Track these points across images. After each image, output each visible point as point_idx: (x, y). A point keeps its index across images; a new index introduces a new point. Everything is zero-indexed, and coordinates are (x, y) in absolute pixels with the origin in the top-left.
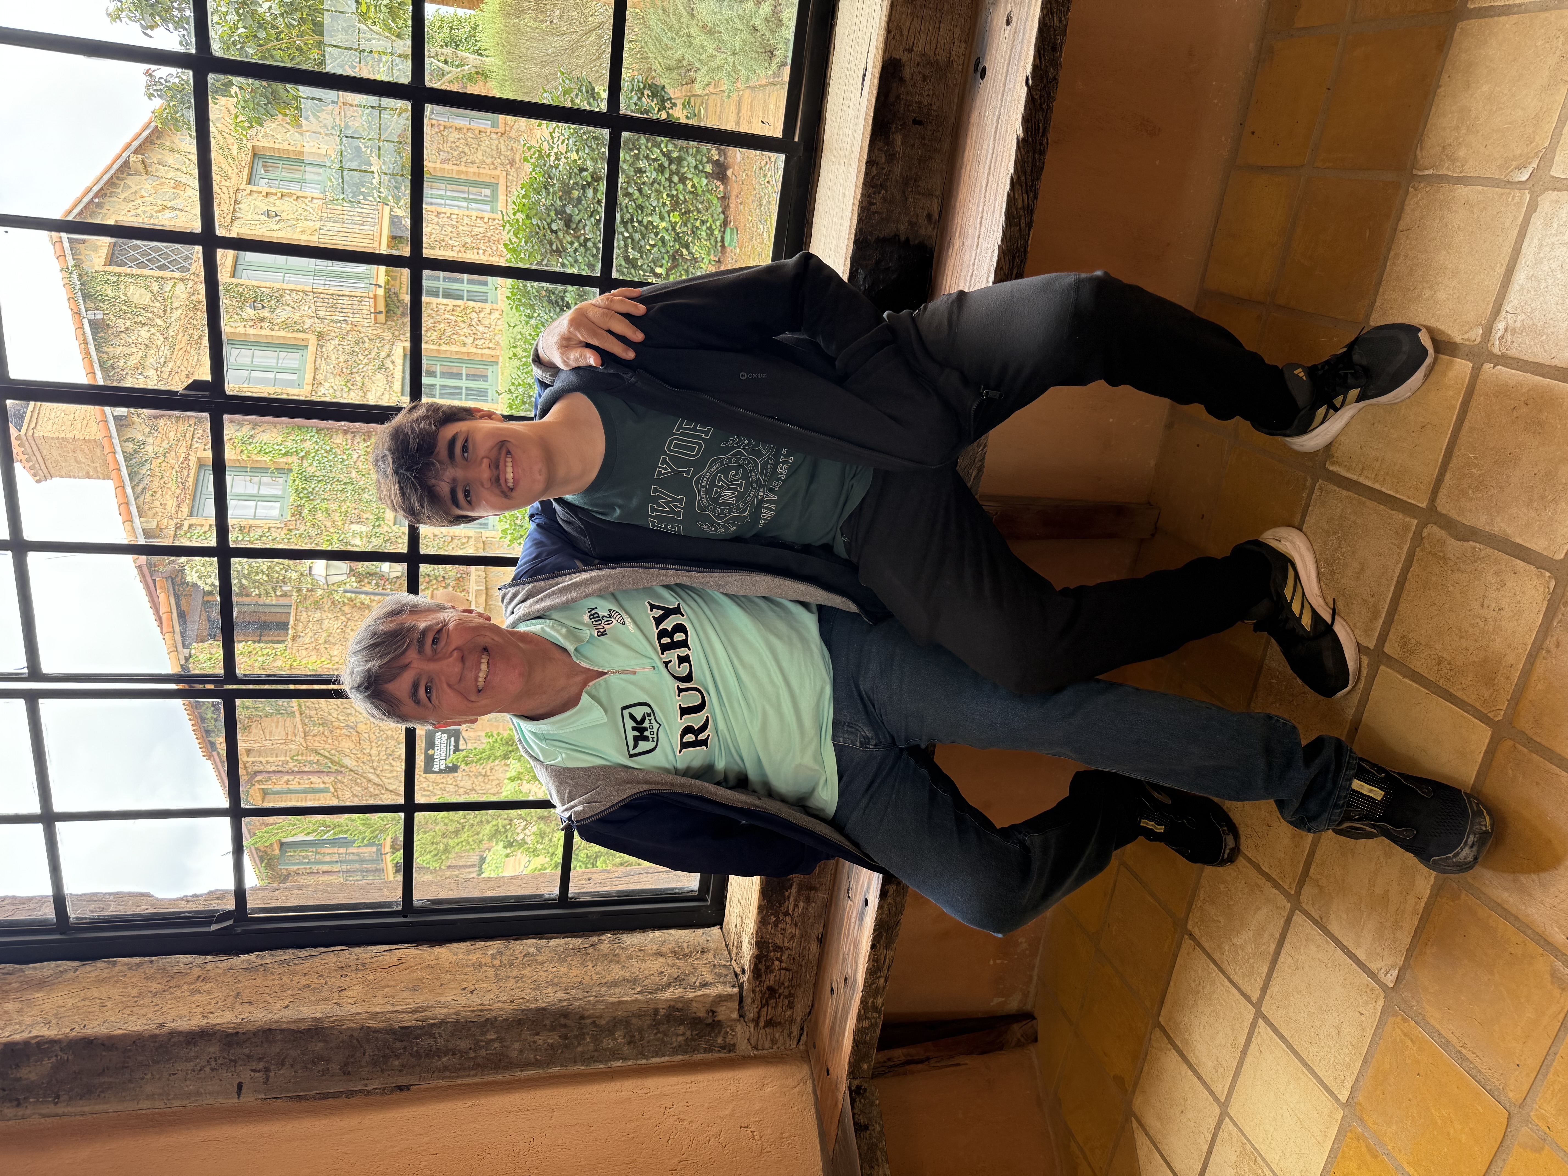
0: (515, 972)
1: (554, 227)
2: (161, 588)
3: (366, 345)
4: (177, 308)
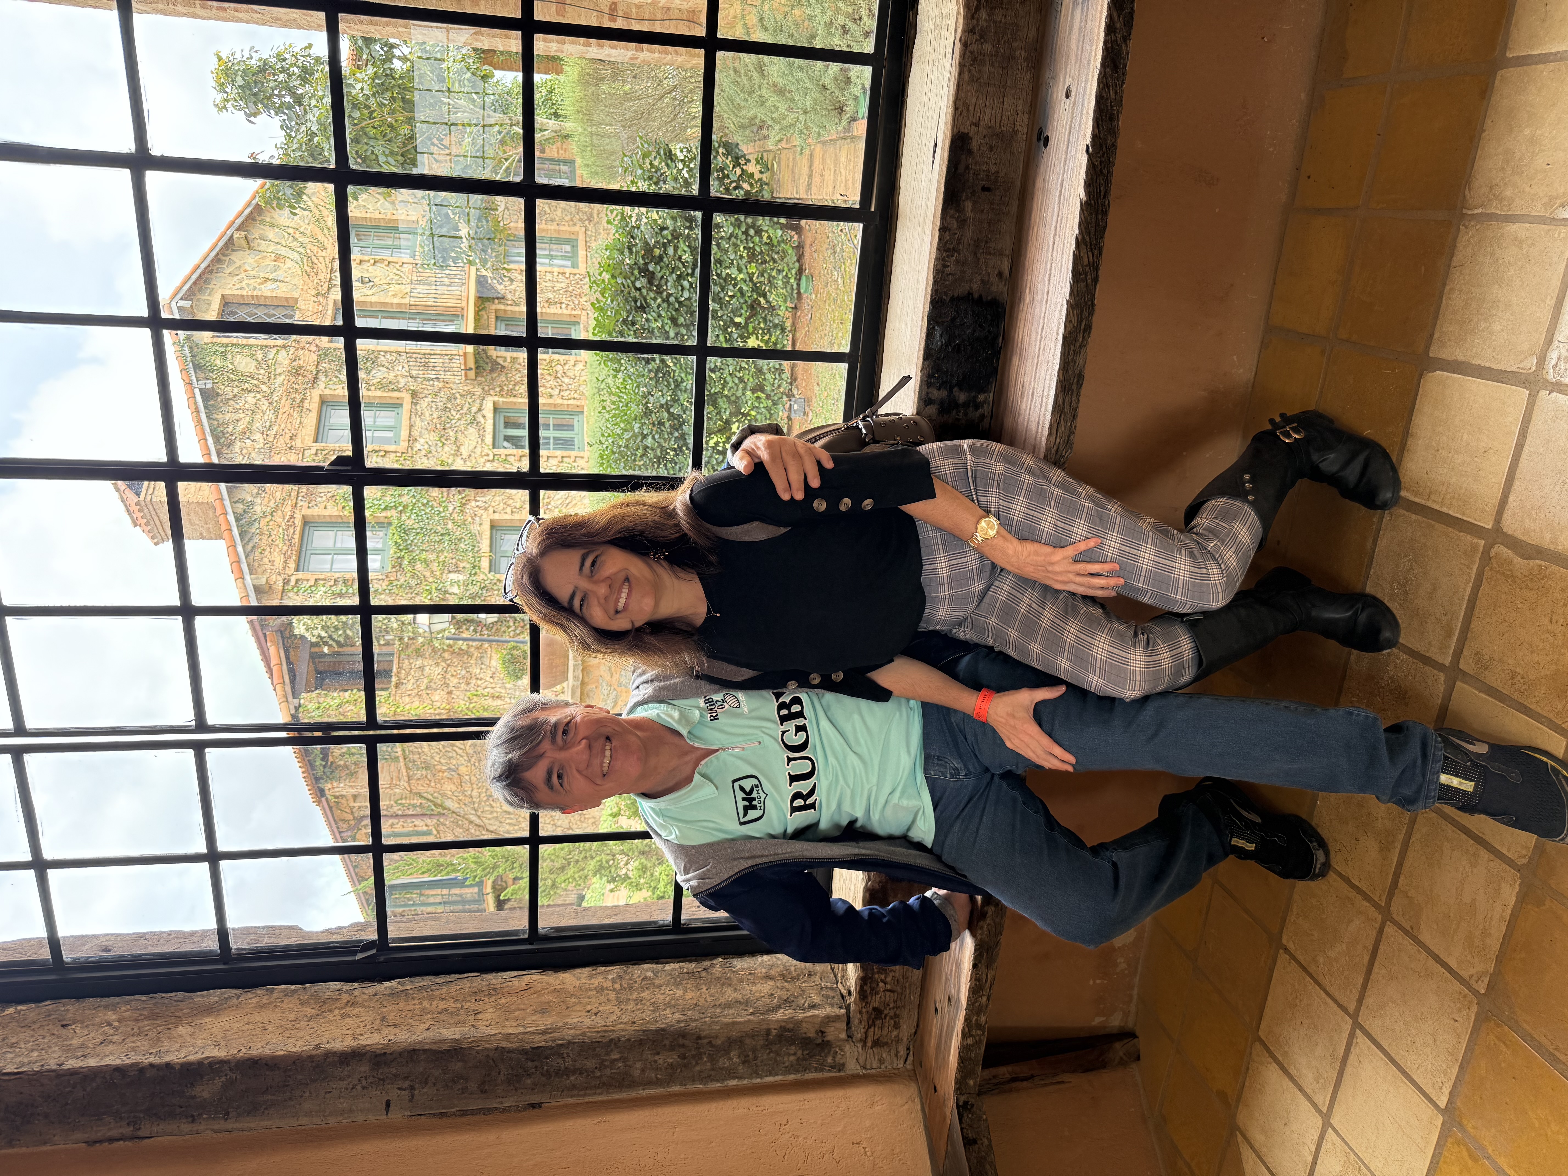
0: (635, 995)
1: (638, 285)
2: (271, 641)
3: (458, 401)
4: (280, 374)
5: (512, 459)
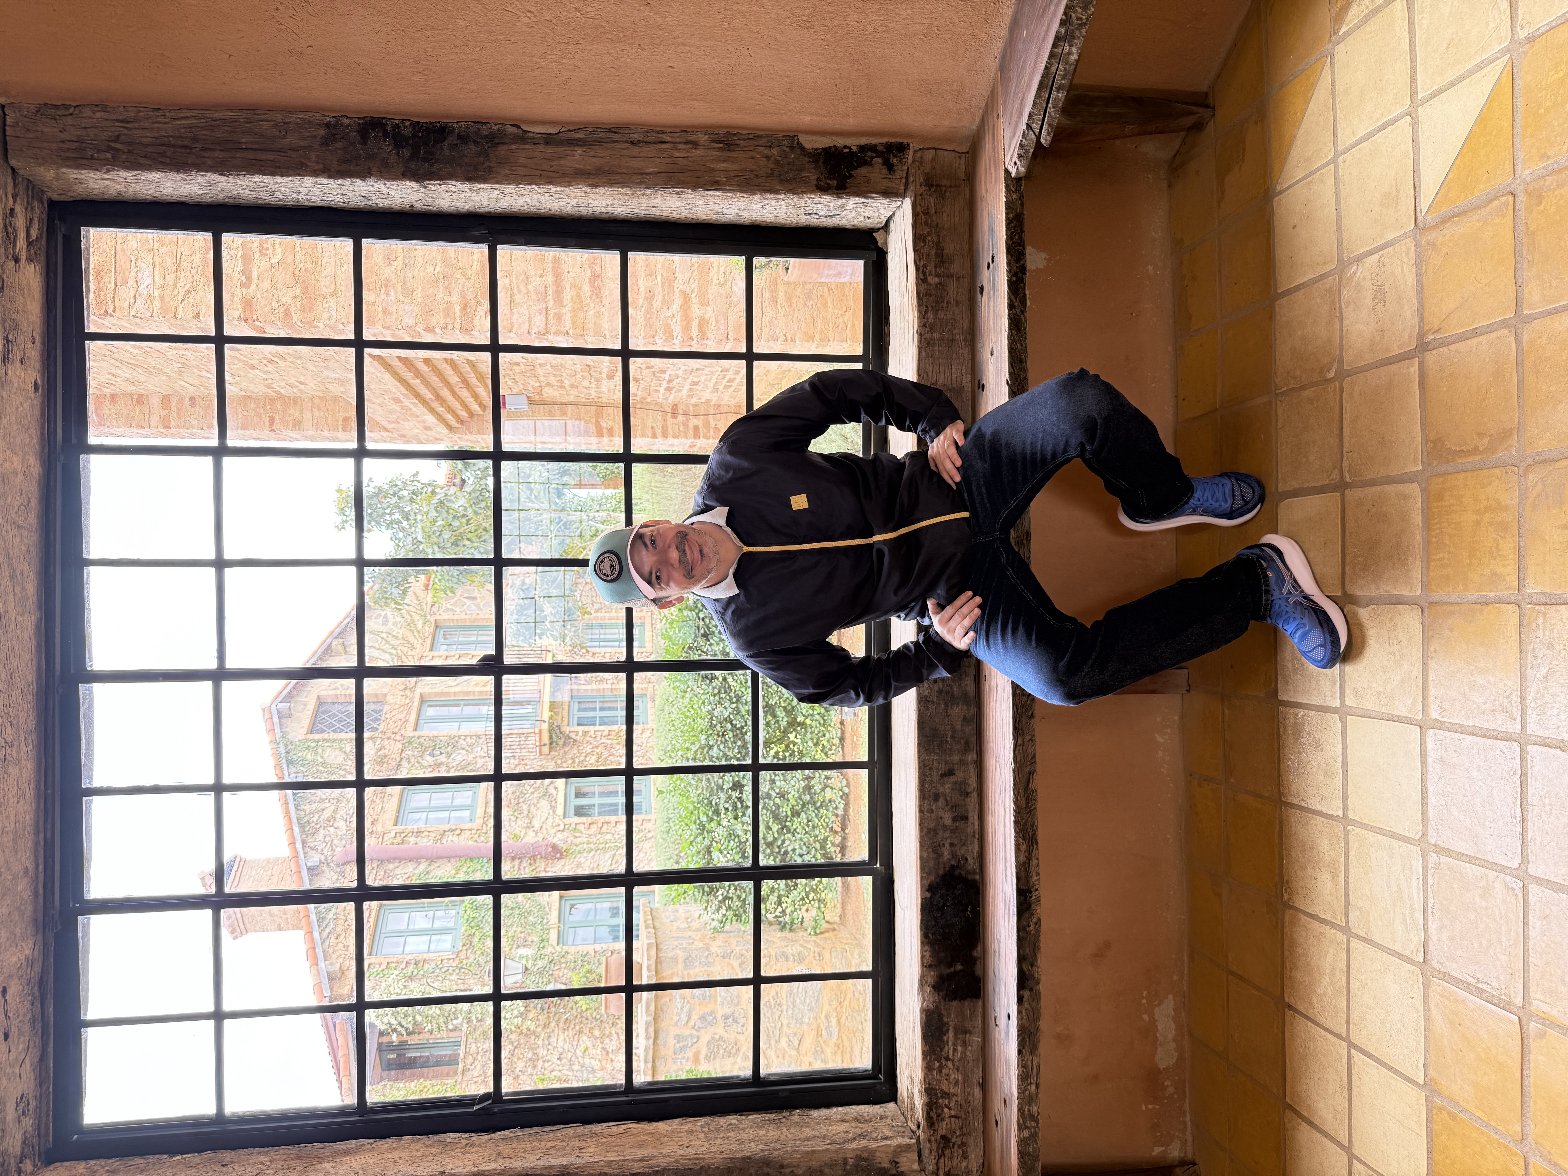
0: (722, 1135)
2: (341, 1030)
4: (366, 764)
5: (581, 827)
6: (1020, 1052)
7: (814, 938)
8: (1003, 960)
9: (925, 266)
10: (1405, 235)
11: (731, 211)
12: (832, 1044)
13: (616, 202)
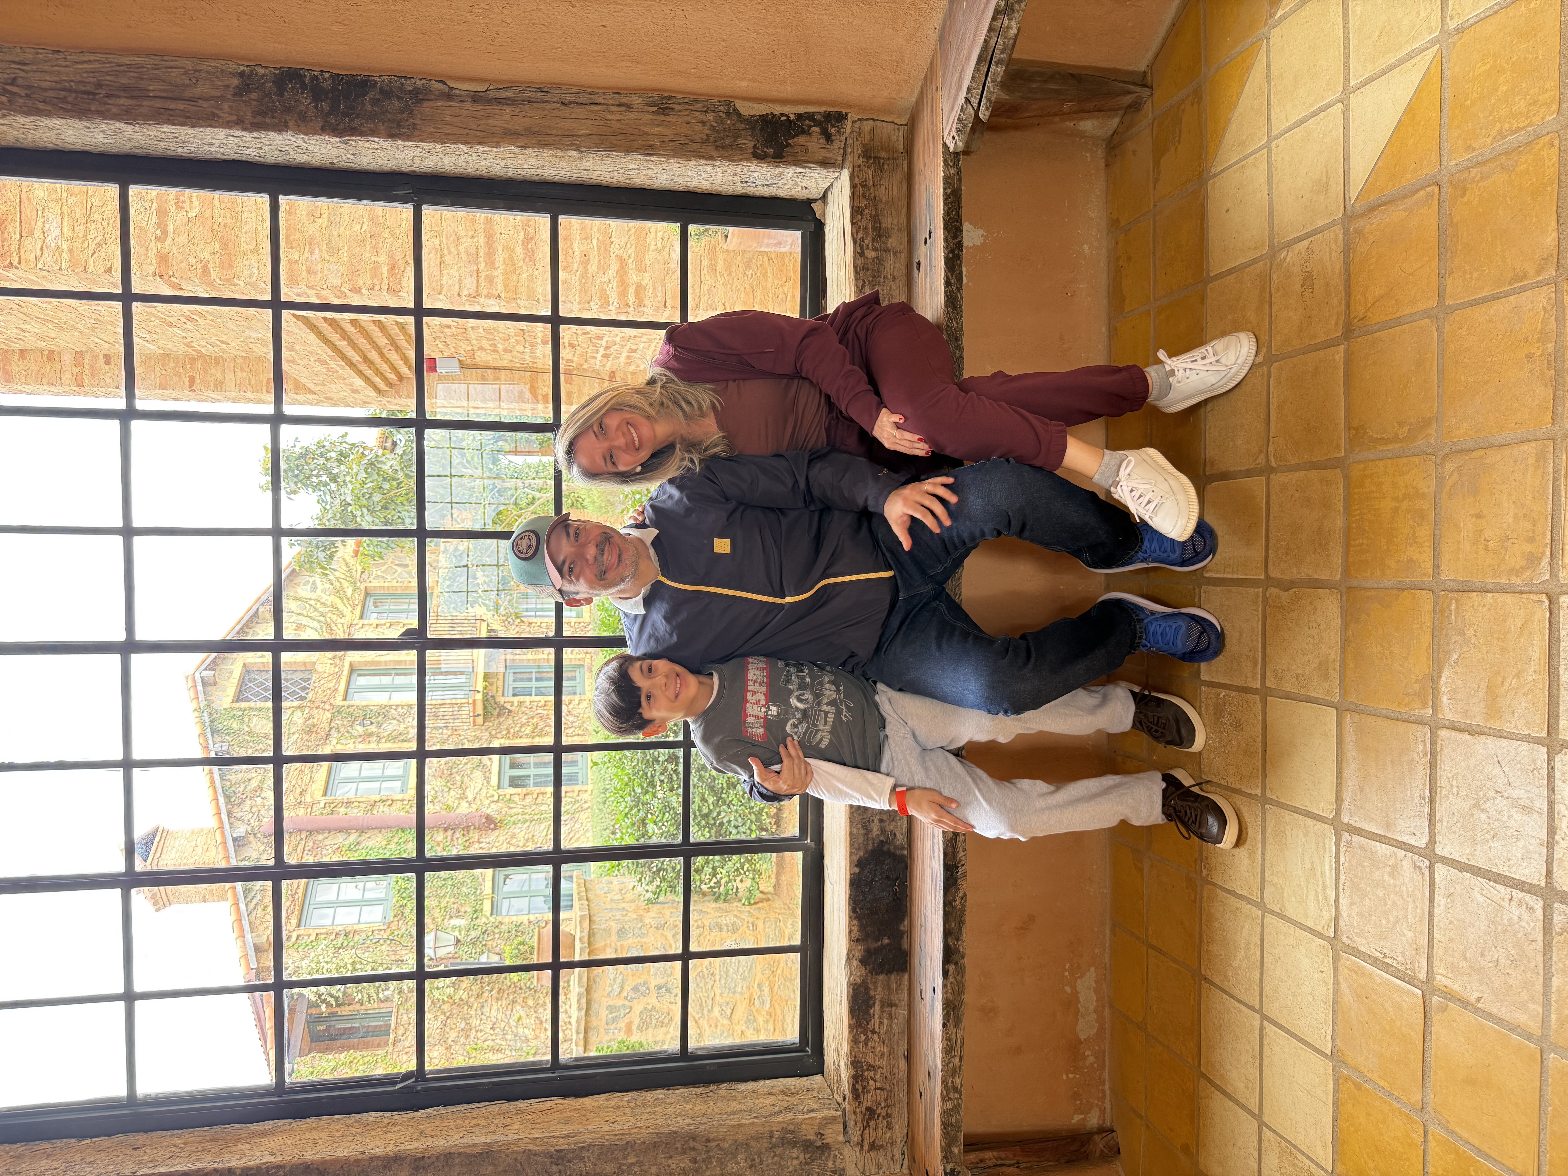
0: (648, 1110)
2: (267, 1003)
4: (294, 733)
5: (516, 798)
6: (944, 1025)
7: (748, 908)
8: (929, 934)
9: (862, 240)
10: (1333, 224)
11: (665, 177)
12: (764, 1013)
13: (546, 164)
